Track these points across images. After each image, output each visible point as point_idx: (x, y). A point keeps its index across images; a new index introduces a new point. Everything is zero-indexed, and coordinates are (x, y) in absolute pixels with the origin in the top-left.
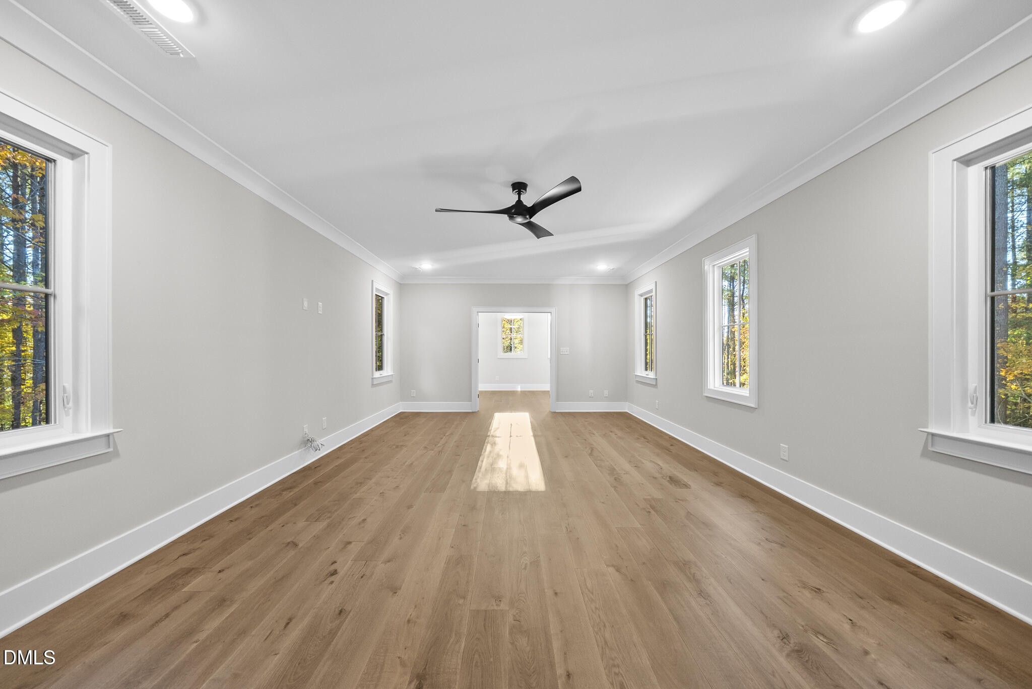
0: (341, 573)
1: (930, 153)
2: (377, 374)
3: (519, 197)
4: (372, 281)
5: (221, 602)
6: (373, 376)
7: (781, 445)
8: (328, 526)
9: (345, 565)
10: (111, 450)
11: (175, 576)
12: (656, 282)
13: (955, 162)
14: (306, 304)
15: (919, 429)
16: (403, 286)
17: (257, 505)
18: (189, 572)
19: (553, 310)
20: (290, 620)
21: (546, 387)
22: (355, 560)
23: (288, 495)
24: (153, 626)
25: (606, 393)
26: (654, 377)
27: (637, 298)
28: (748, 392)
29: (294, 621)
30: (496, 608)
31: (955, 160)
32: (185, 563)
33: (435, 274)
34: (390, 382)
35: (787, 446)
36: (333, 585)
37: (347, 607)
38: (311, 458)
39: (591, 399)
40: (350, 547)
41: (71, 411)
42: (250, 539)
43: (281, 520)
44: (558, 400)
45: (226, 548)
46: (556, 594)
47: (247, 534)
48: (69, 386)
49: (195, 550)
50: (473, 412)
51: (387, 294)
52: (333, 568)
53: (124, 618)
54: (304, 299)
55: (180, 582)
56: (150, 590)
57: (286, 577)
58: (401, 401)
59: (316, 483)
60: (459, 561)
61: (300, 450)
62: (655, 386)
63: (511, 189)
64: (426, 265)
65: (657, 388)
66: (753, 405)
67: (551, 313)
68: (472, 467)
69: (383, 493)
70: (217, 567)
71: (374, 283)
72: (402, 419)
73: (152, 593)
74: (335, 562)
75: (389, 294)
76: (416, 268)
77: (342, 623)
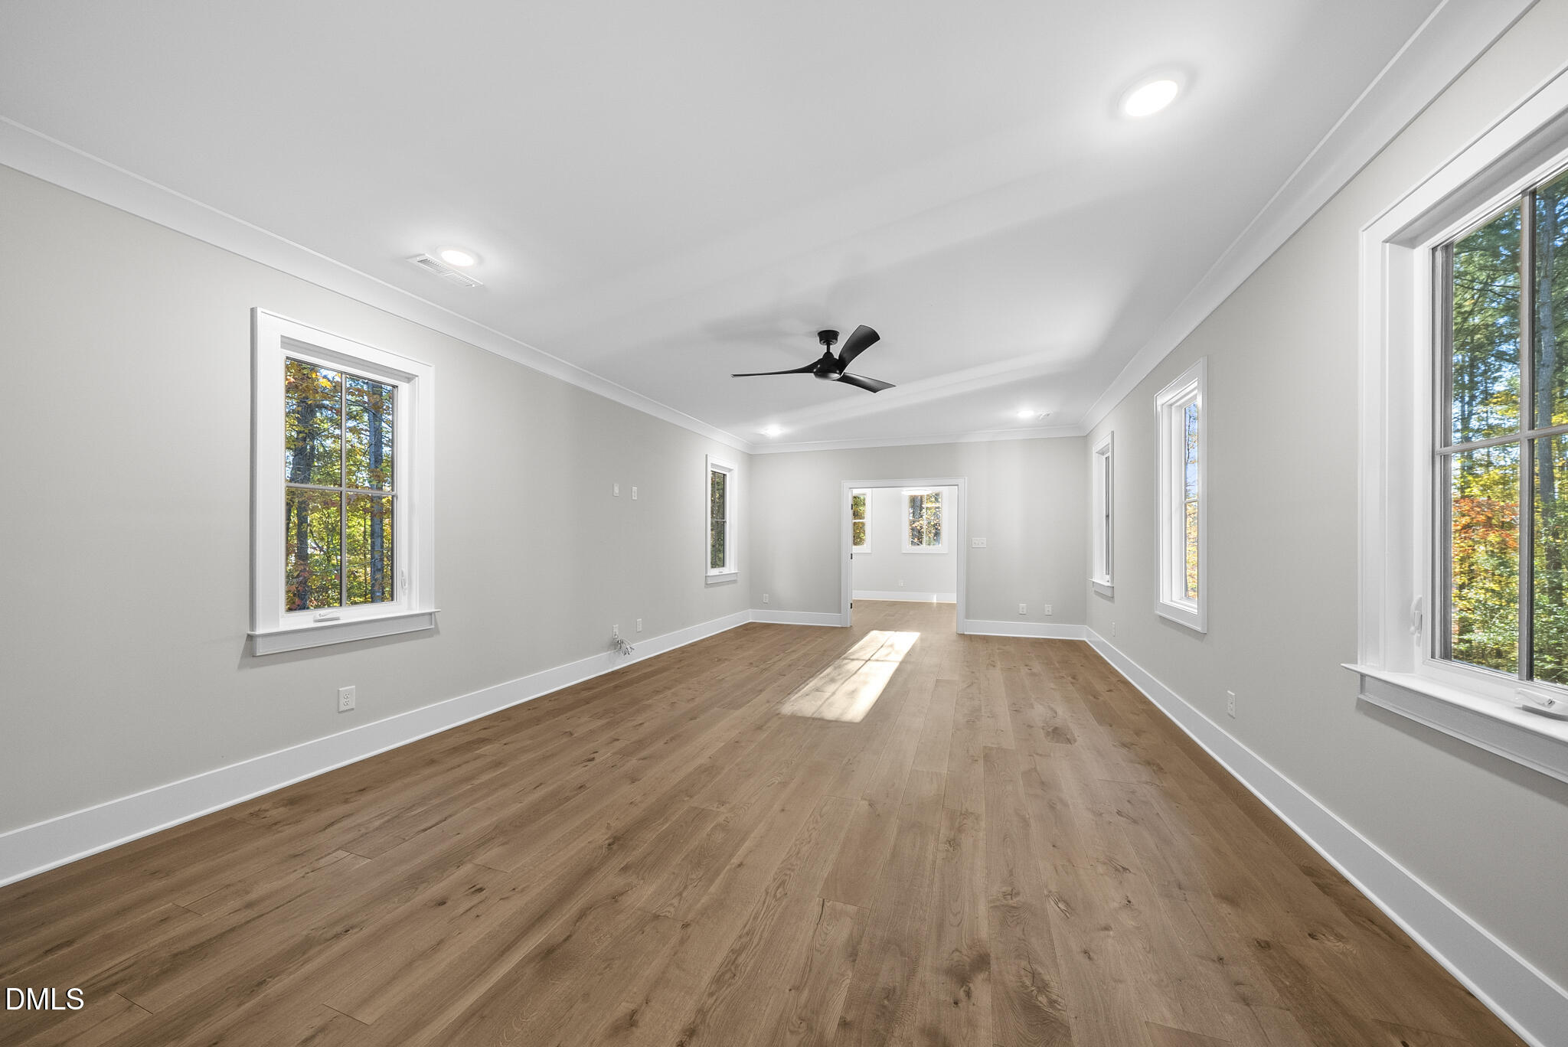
0: (597, 761)
1: (1360, 232)
2: (715, 572)
3: (828, 349)
4: (706, 455)
5: (498, 764)
6: (706, 573)
7: (1229, 692)
8: (608, 723)
9: (605, 756)
10: (433, 627)
11: (473, 742)
12: (1113, 432)
13: (1388, 244)
14: (616, 490)
15: (1342, 664)
16: (754, 458)
17: (555, 700)
18: (483, 741)
19: (960, 481)
20: (541, 784)
21: (952, 598)
22: (614, 754)
23: (586, 694)
24: (448, 770)
25: (1048, 609)
26: (1109, 584)
27: (1095, 457)
28: (1196, 606)
29: (542, 786)
30: (714, 809)
31: (1386, 241)
32: (483, 734)
33: (786, 440)
34: (735, 581)
35: (1233, 694)
36: (586, 768)
37: (587, 785)
38: (621, 663)
39: (1023, 617)
40: (616, 743)
41: (407, 591)
42: (537, 725)
43: (569, 714)
44: (967, 616)
45: (516, 729)
46: (783, 810)
47: (538, 721)
48: (405, 570)
49: (494, 726)
50: (842, 627)
51: (730, 470)
52: (592, 756)
53: (432, 762)
54: (615, 484)
55: (476, 746)
56: (454, 748)
57: (553, 755)
58: (751, 608)
59: (616, 687)
60: (710, 770)
61: (609, 652)
62: (1112, 598)
63: (818, 338)
64: (773, 430)
65: (1113, 602)
66: (1199, 629)
67: (957, 485)
68: (789, 690)
69: (674, 703)
70: (505, 741)
71: (709, 458)
72: (748, 631)
73: (455, 750)
74: (597, 752)
75: (732, 470)
76: (762, 435)
77: (577, 794)
